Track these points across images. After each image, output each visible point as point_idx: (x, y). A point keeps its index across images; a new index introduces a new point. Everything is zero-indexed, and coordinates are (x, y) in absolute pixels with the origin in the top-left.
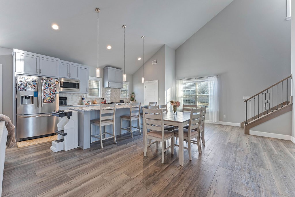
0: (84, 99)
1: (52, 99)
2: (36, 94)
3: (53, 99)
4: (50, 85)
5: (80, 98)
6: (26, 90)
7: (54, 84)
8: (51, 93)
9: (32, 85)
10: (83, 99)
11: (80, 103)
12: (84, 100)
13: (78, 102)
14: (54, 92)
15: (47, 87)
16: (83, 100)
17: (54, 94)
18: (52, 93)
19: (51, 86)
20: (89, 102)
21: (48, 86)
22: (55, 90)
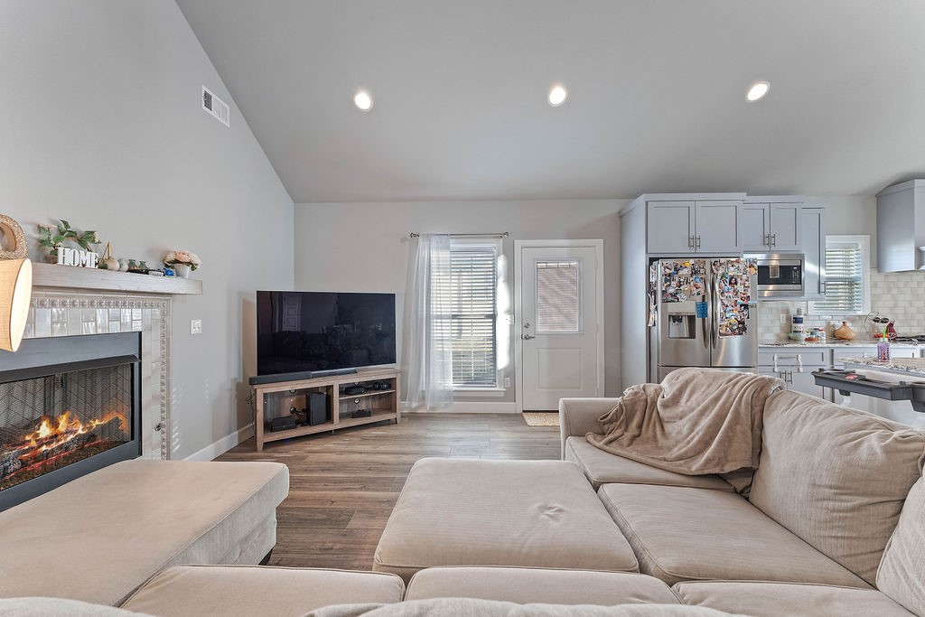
0: (802, 322)
1: (740, 323)
2: (702, 309)
3: (743, 323)
4: (733, 281)
5: (783, 316)
6: (678, 299)
7: (744, 277)
8: (738, 306)
9: (692, 283)
10: (798, 320)
11: (784, 335)
12: (802, 325)
13: (777, 330)
14: (744, 303)
15: (726, 289)
16: (799, 325)
17: (746, 306)
18: (741, 306)
19: (736, 283)
20: (819, 333)
21: (730, 283)
22: (749, 294)
